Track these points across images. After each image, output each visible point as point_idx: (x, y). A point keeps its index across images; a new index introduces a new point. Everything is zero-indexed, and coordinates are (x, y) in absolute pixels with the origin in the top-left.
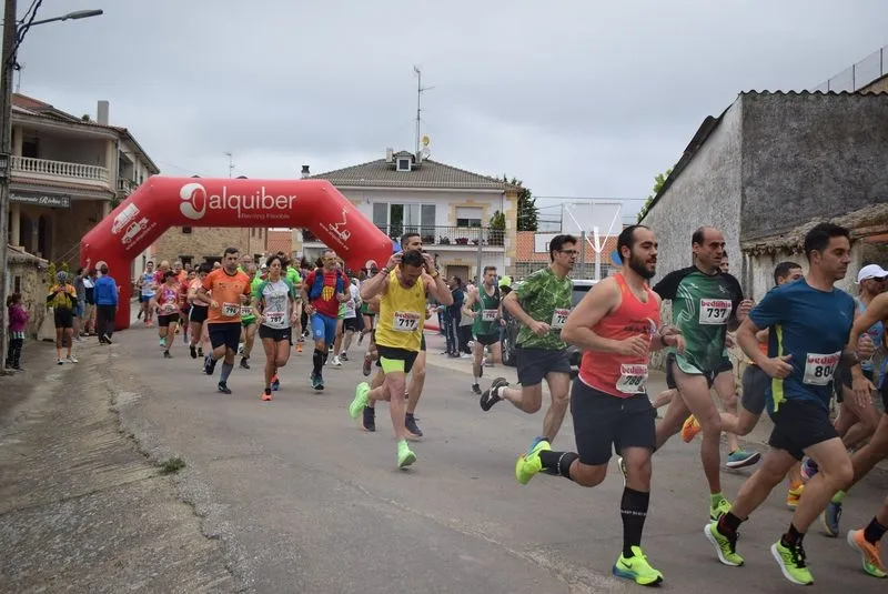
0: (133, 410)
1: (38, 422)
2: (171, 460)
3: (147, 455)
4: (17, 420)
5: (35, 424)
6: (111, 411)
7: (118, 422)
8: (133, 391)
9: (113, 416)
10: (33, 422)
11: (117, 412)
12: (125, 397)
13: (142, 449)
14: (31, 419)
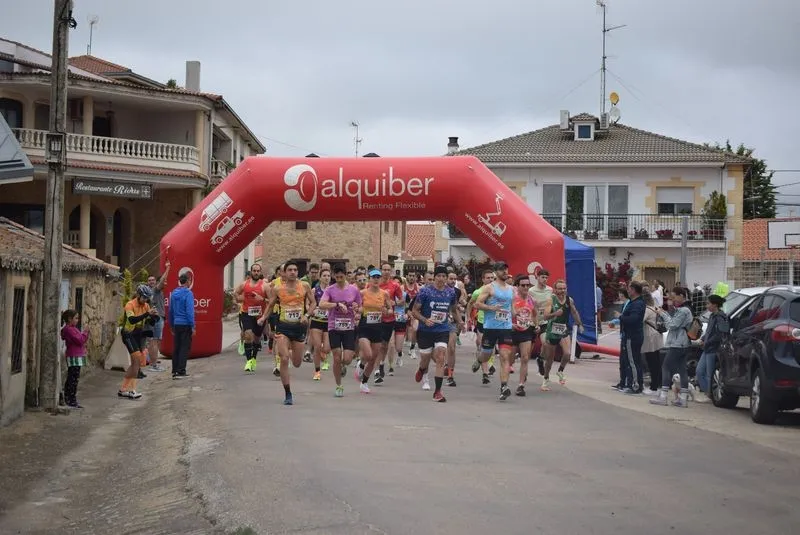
0: (206, 461)
1: (92, 475)
2: (240, 529)
3: (213, 522)
4: (65, 471)
5: (87, 479)
6: (181, 462)
7: (186, 478)
8: (209, 437)
9: (182, 468)
10: (85, 475)
11: (187, 465)
12: (200, 445)
13: (208, 515)
14: (84, 471)
